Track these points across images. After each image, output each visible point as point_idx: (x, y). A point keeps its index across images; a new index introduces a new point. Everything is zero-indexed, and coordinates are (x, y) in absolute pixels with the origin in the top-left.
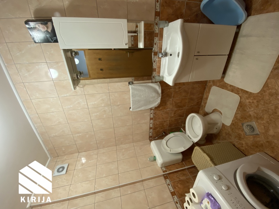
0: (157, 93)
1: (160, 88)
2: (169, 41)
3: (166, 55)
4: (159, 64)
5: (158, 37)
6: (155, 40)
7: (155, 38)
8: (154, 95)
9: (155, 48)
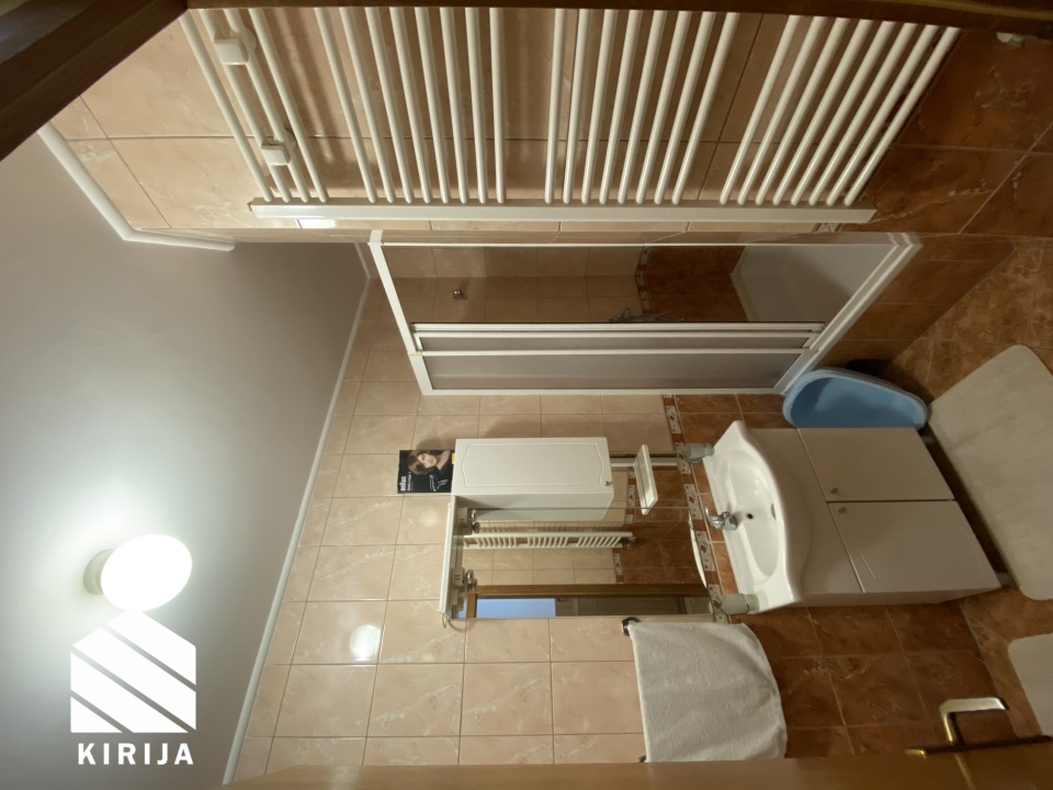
0: (755, 669)
1: (756, 647)
2: (729, 483)
3: (735, 520)
4: (723, 559)
5: (693, 483)
6: (687, 491)
7: (686, 485)
8: (740, 677)
9: (696, 511)
